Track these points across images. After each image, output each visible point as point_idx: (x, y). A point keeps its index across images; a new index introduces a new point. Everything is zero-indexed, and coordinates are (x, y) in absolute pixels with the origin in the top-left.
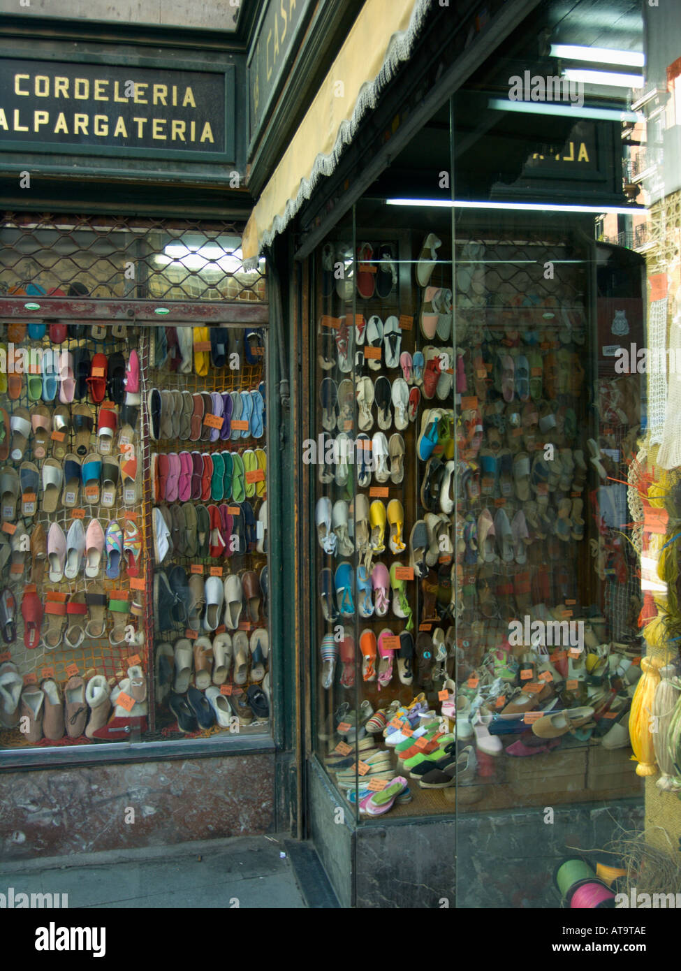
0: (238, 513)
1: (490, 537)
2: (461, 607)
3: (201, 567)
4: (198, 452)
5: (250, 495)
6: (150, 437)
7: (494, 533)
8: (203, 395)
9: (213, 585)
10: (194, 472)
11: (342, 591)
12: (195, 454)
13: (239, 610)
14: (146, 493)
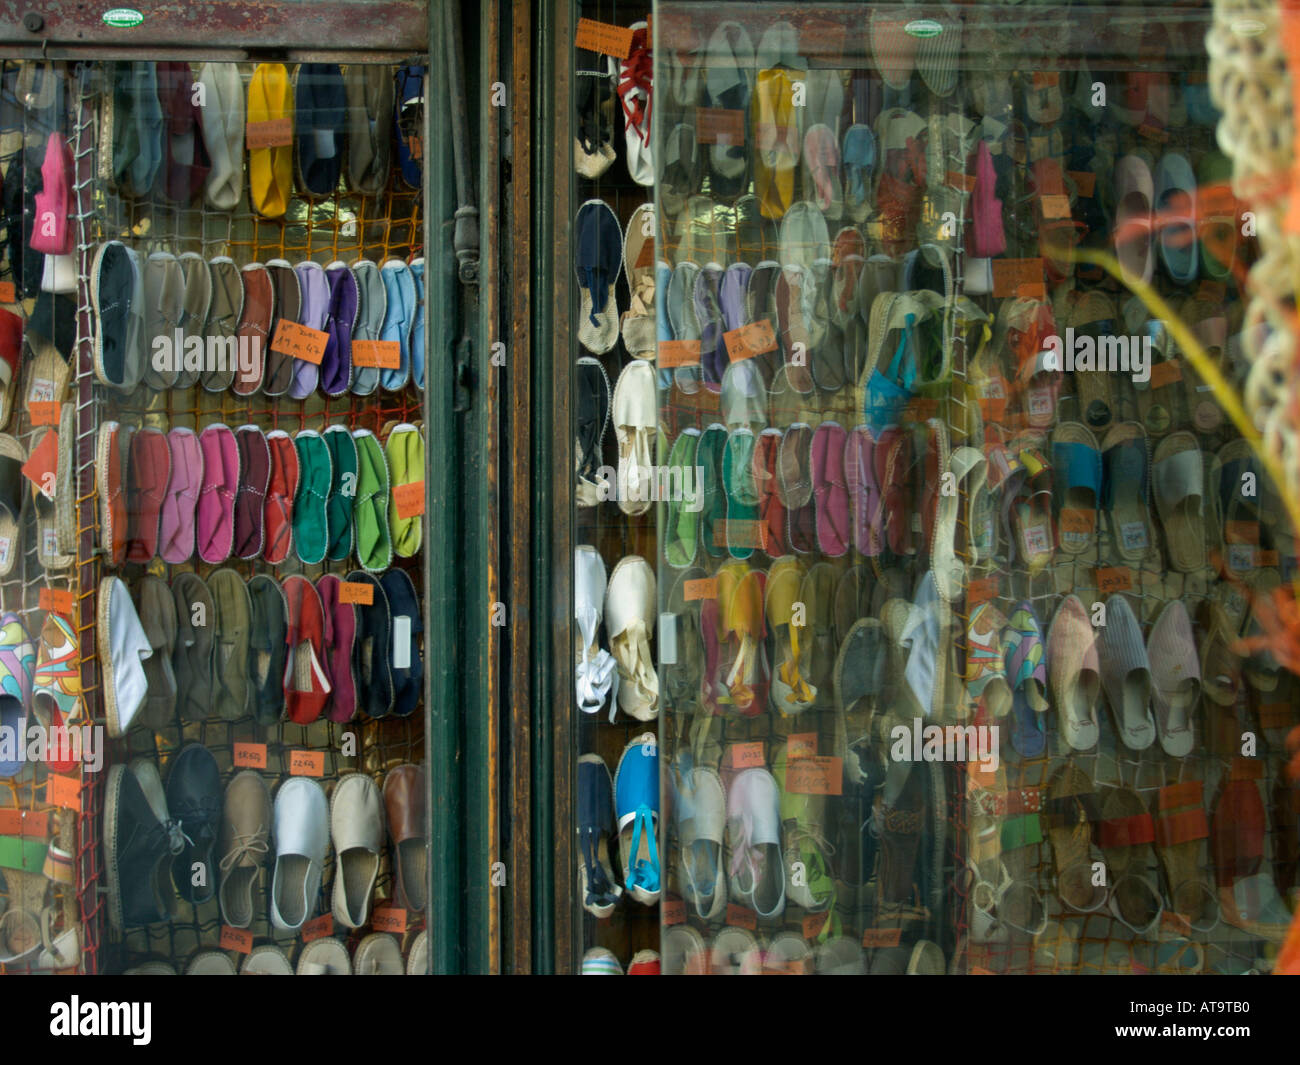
0: (369, 601)
1: (1086, 676)
2: (1000, 880)
3: (261, 749)
4: (254, 428)
5: (406, 551)
6: (94, 376)
7: (1095, 666)
8: (274, 270)
9: (296, 804)
10: (242, 483)
11: (630, 826)
12: (247, 433)
13: (372, 871)
14: (85, 536)
